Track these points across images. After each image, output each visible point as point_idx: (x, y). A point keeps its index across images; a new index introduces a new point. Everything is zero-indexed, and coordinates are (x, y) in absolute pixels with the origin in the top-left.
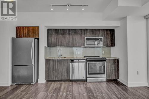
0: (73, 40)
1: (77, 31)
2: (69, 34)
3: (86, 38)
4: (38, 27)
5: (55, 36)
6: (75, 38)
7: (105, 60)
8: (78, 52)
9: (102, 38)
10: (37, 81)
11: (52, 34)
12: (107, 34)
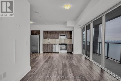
0: (54, 36)
1: (56, 32)
2: (53, 33)
3: (60, 35)
4: (40, 31)
5: (47, 34)
6: (55, 35)
7: (67, 44)
8: (57, 41)
9: (66, 35)
10: (40, 52)
11: (45, 33)
12: (69, 33)
